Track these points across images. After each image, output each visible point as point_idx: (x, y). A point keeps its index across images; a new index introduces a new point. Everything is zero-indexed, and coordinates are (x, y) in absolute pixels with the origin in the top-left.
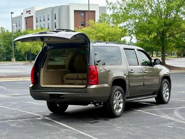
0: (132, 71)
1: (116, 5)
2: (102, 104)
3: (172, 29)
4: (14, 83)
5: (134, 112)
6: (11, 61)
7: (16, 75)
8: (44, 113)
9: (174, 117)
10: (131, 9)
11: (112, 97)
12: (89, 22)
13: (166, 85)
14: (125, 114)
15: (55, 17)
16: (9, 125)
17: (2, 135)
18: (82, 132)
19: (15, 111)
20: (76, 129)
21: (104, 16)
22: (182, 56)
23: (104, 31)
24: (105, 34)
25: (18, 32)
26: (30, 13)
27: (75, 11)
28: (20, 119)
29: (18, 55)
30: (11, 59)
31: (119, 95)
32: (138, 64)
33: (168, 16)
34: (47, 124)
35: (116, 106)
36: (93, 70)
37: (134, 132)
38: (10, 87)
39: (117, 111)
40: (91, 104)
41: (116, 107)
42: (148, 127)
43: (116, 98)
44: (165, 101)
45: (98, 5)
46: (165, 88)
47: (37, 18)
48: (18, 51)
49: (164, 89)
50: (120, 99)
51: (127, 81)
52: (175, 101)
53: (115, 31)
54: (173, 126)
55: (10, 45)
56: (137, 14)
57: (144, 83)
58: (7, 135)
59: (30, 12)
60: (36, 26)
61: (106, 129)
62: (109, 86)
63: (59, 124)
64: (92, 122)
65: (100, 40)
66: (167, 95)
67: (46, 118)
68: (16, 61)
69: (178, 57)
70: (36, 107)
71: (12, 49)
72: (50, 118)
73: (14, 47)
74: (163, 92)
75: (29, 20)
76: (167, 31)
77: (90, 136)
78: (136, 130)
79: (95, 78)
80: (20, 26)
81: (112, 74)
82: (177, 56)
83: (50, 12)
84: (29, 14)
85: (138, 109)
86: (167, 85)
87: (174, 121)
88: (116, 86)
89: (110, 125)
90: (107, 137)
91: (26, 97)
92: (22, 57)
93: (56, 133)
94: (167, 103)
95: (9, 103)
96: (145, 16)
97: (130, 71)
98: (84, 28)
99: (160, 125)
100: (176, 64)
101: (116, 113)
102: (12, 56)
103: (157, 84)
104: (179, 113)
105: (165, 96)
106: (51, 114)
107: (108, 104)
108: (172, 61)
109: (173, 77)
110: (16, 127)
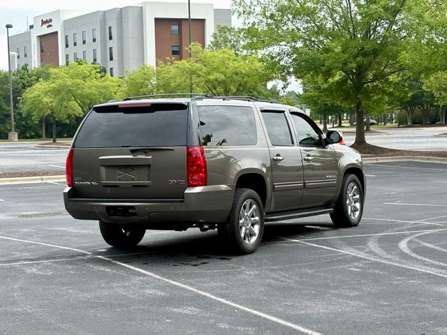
0: (278, 158)
1: (253, 7)
2: (216, 227)
3: (380, 64)
4: (20, 189)
5: (285, 243)
6: (7, 138)
7: (24, 171)
8: (94, 247)
9: (367, 253)
10: (285, 17)
11: (237, 211)
12: (190, 49)
13: (353, 188)
14: (265, 247)
15: (110, 33)
16: (23, 270)
17: (12, 289)
18: (174, 283)
19: (31, 244)
20: (163, 276)
21: (225, 32)
22: (409, 124)
23: (224, 69)
24: (228, 75)
25: (23, 71)
26: (50, 26)
27: (157, 20)
28: (46, 260)
29: (24, 126)
30: (8, 136)
31: (250, 207)
32: (293, 143)
33: (371, 33)
34: (102, 268)
35: (246, 230)
36: (197, 157)
37: (281, 281)
38: (14, 197)
39: (247, 242)
40: (194, 227)
41: (245, 233)
42: (310, 272)
43: (246, 214)
44: (352, 221)
45: (213, 5)
46: (352, 195)
47: (66, 36)
48: (24, 116)
49: (350, 195)
50: (253, 216)
51: (268, 180)
52: (374, 221)
53: (250, 68)
54: (362, 268)
55: (5, 102)
56: (299, 30)
57: (305, 183)
58: (21, 289)
59: (50, 24)
60: (65, 57)
61: (224, 275)
62: (230, 189)
63: (128, 268)
64: (194, 263)
65: (215, 89)
66: (355, 207)
67: (100, 257)
68: (19, 138)
69: (399, 127)
70: (75, 237)
71: (10, 110)
72: (108, 257)
73: (15, 107)
74: (347, 202)
75: (48, 43)
76: (368, 67)
77: (191, 289)
78: (283, 277)
79: (201, 172)
80: (26, 56)
81: (236, 163)
82: (399, 125)
83: (99, 23)
84: (48, 27)
85: (293, 238)
86: (355, 187)
87: (365, 259)
88: (245, 189)
89: (233, 268)
90: (225, 290)
91: (49, 218)
92: (34, 131)
93: (122, 283)
94: (356, 225)
95: (15, 229)
96: (317, 33)
97: (275, 158)
98: (179, 62)
99: (335, 267)
100: (390, 143)
101: (245, 246)
102: (9, 128)
103: (333, 186)
104: (377, 245)
105: (352, 211)
106: (109, 250)
107: (228, 225)
108: (386, 136)
109: (381, 172)
110: (39, 275)
